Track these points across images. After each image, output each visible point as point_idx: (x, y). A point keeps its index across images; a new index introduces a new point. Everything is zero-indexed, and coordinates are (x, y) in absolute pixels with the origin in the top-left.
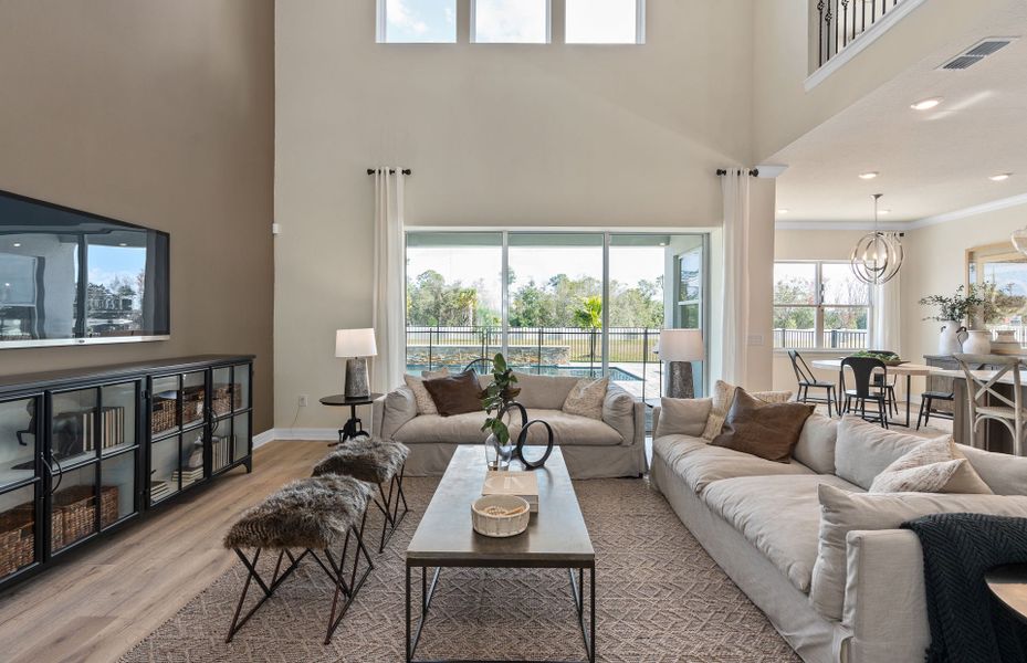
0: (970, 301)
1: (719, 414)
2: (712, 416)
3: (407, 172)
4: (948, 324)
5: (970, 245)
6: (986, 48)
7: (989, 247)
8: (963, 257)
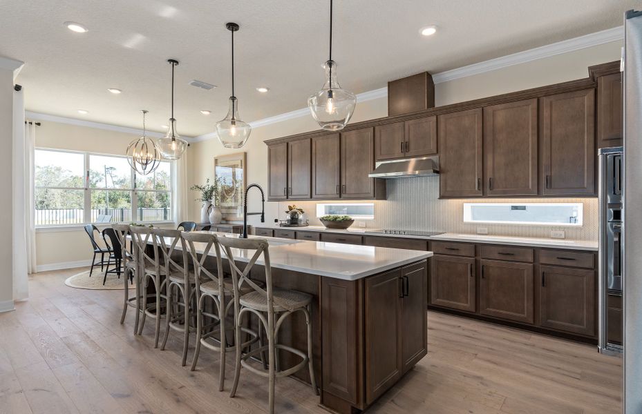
4: (205, 203)
8: (213, 162)
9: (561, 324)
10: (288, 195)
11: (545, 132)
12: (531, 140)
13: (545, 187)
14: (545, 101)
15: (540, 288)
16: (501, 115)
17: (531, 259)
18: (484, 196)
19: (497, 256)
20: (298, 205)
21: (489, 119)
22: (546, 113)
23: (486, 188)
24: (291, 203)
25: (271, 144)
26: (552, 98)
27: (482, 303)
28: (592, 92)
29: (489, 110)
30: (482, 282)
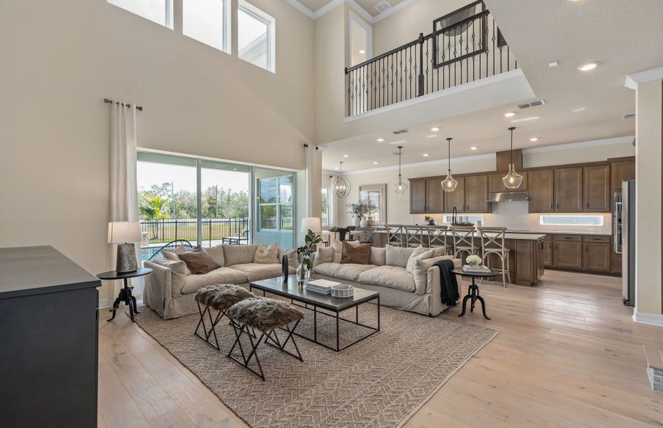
0: (361, 206)
1: (338, 252)
2: (336, 254)
3: (140, 109)
4: (355, 215)
5: (359, 185)
6: (404, 131)
7: (366, 186)
8: (358, 189)
9: (595, 267)
10: (426, 210)
11: (586, 183)
12: (579, 186)
13: (586, 208)
14: (586, 169)
15: (585, 253)
16: (564, 174)
17: (580, 240)
18: (554, 212)
19: (563, 239)
20: (432, 216)
21: (556, 176)
22: (586, 174)
23: (555, 208)
24: (427, 215)
25: (412, 181)
26: (589, 168)
27: (555, 261)
28: (608, 167)
29: (557, 171)
30: (555, 251)
